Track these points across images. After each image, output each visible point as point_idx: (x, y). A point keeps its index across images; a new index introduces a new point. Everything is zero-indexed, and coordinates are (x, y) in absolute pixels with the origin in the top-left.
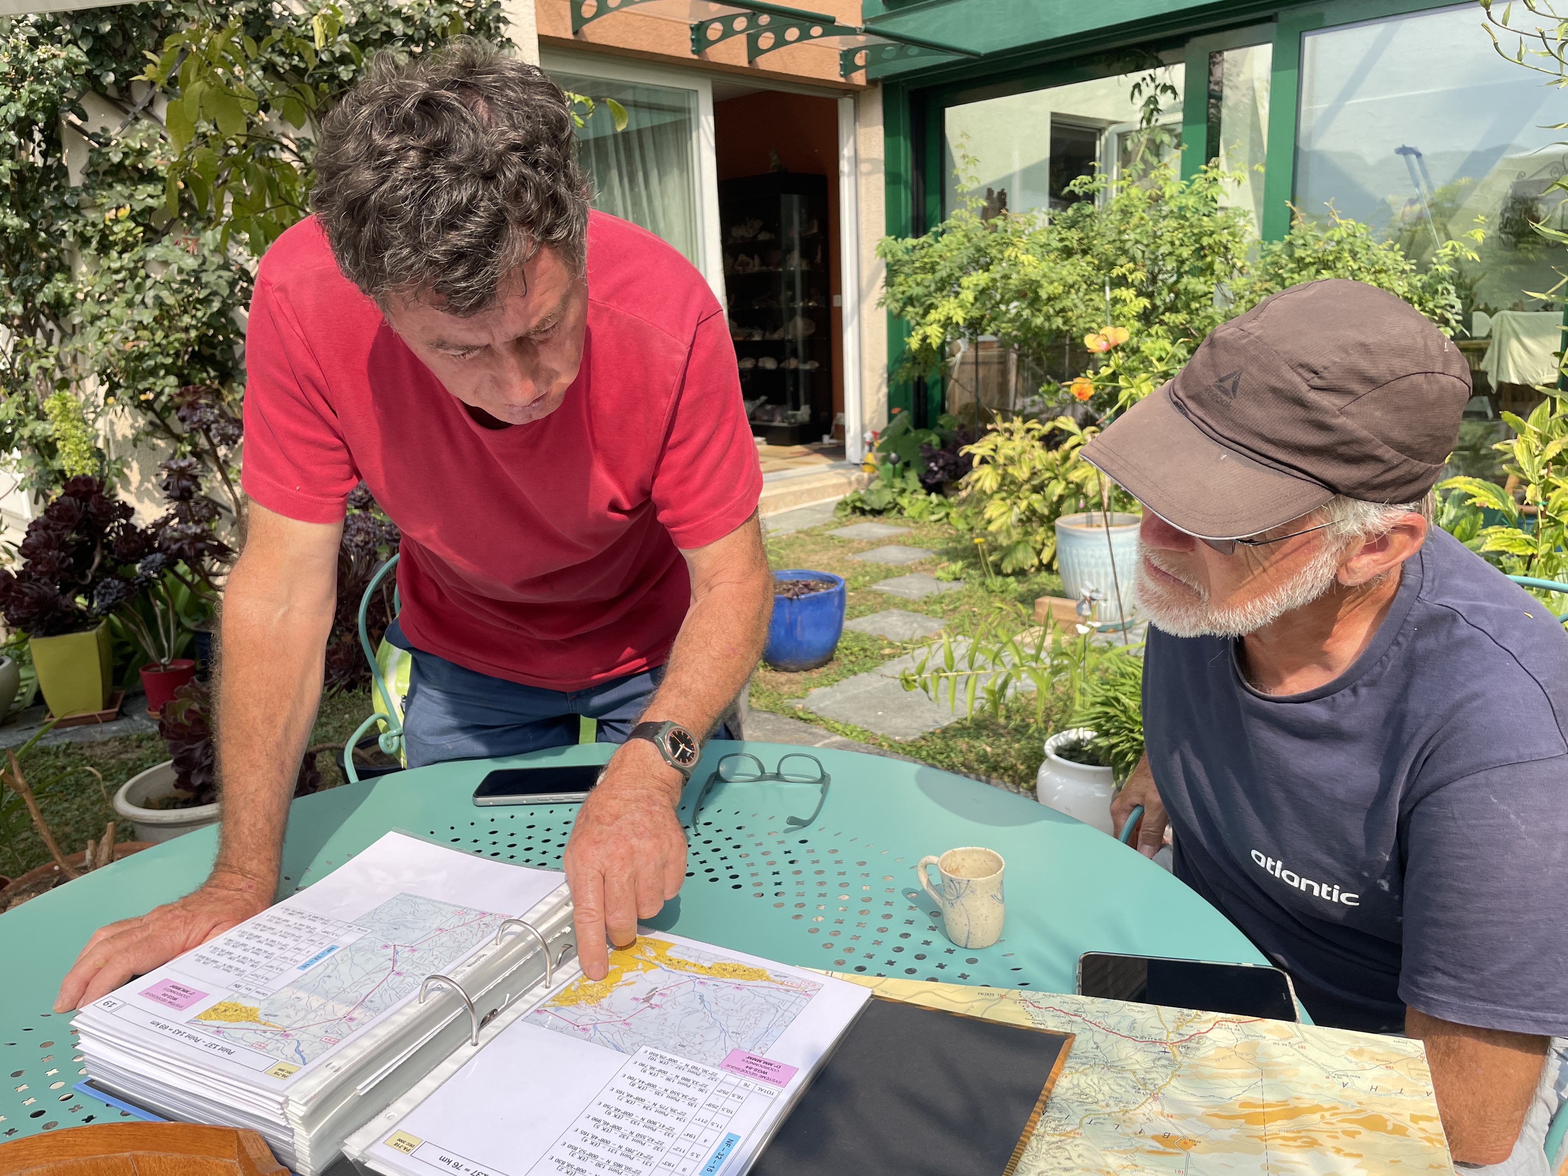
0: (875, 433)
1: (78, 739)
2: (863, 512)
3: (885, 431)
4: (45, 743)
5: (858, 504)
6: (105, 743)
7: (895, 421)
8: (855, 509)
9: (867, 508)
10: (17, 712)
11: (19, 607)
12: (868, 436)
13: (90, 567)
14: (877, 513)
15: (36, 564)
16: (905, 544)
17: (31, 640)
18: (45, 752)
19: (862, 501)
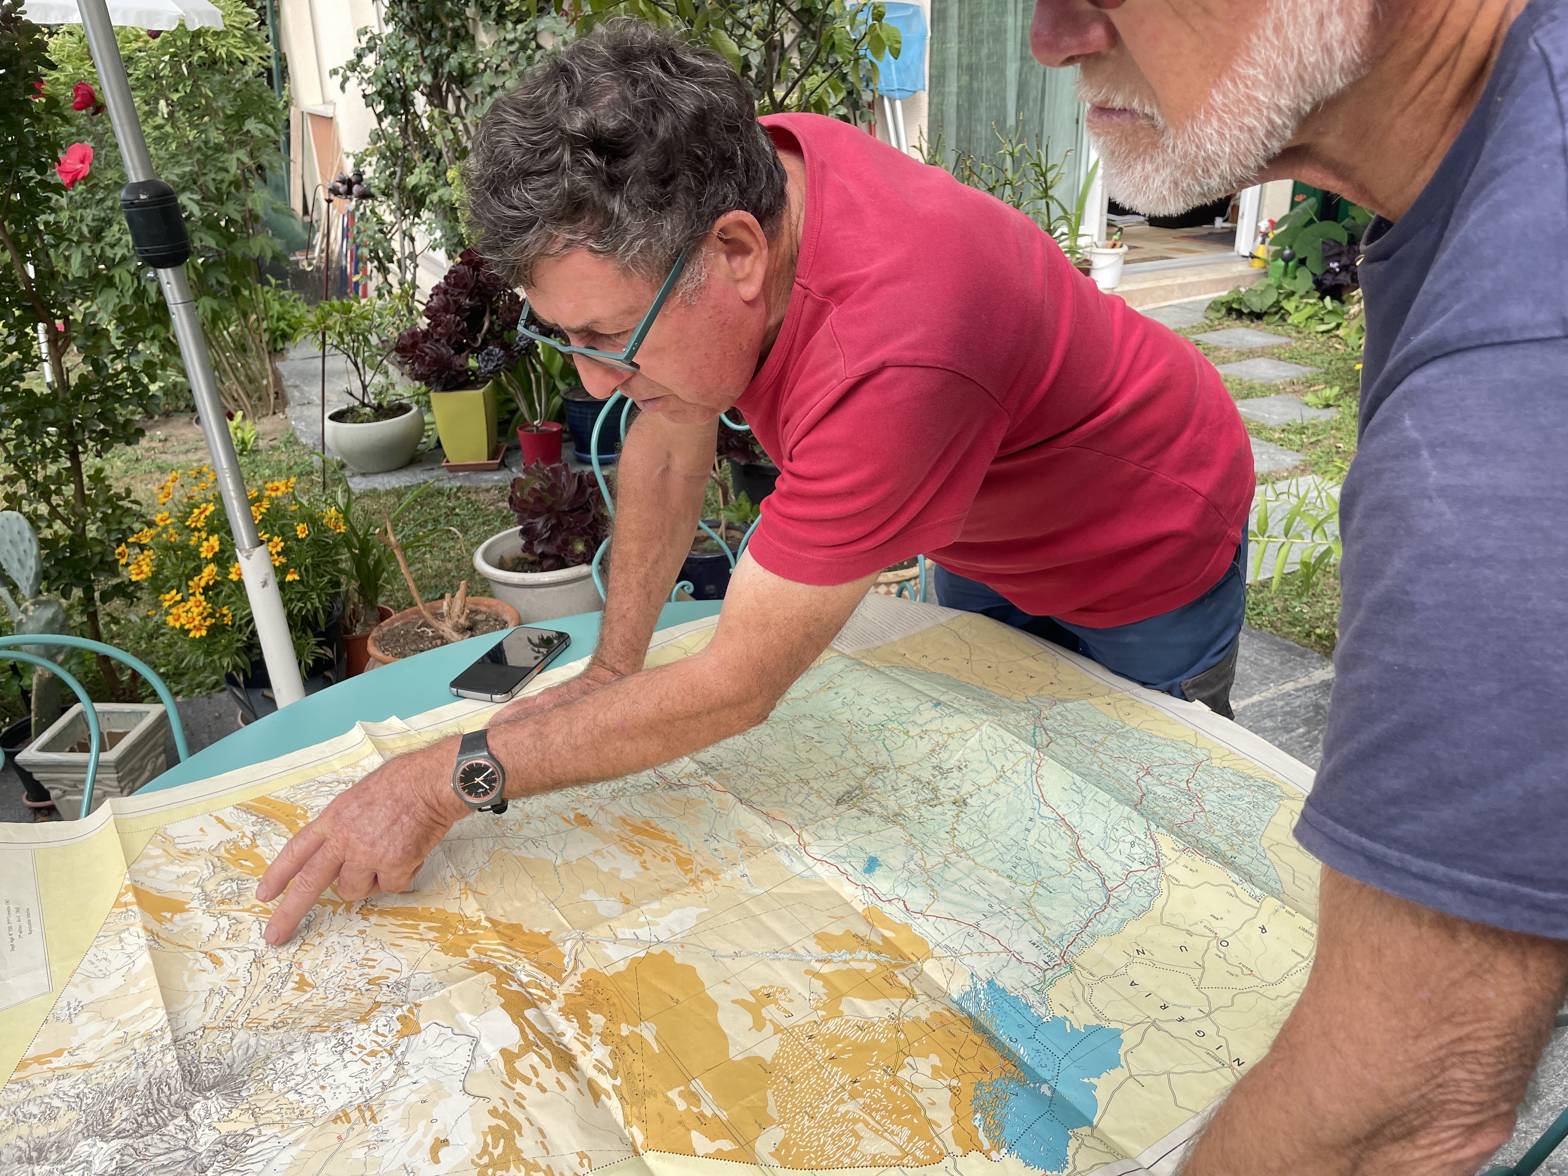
0: (1271, 222)
1: (467, 484)
2: (1240, 314)
3: (1283, 220)
4: (441, 484)
5: (1235, 306)
6: (488, 491)
7: (1297, 210)
8: (1230, 310)
9: (1246, 311)
10: (423, 453)
11: (422, 364)
12: (1264, 225)
13: (480, 331)
14: (1257, 316)
15: (437, 326)
16: (1279, 359)
17: (432, 394)
18: (440, 492)
19: (1240, 301)
